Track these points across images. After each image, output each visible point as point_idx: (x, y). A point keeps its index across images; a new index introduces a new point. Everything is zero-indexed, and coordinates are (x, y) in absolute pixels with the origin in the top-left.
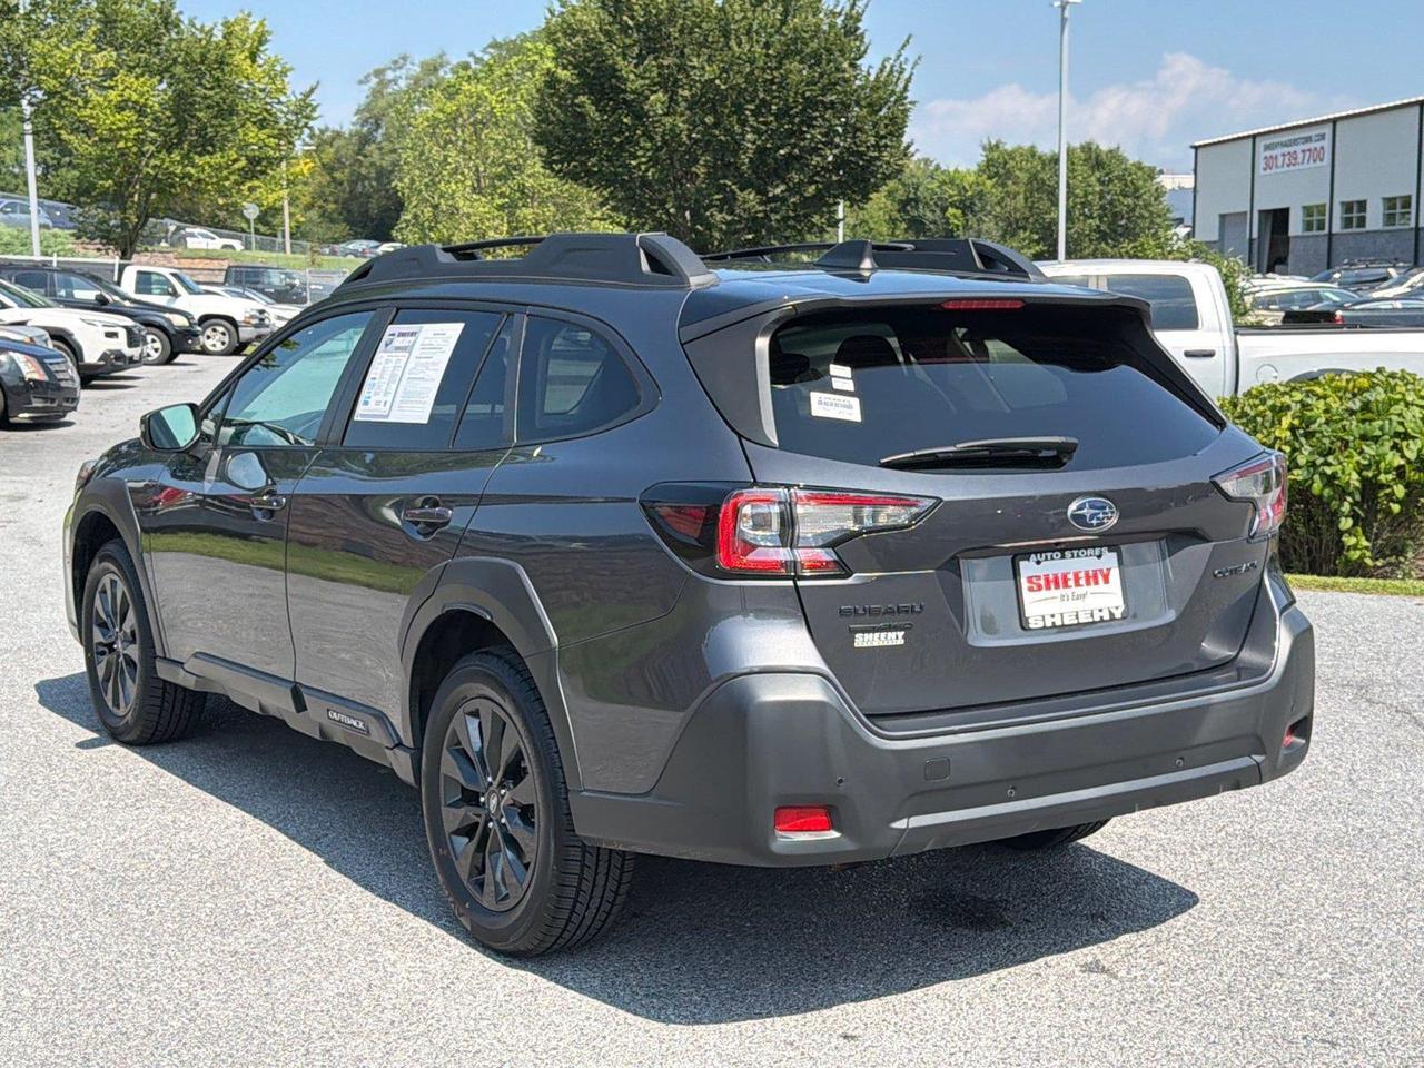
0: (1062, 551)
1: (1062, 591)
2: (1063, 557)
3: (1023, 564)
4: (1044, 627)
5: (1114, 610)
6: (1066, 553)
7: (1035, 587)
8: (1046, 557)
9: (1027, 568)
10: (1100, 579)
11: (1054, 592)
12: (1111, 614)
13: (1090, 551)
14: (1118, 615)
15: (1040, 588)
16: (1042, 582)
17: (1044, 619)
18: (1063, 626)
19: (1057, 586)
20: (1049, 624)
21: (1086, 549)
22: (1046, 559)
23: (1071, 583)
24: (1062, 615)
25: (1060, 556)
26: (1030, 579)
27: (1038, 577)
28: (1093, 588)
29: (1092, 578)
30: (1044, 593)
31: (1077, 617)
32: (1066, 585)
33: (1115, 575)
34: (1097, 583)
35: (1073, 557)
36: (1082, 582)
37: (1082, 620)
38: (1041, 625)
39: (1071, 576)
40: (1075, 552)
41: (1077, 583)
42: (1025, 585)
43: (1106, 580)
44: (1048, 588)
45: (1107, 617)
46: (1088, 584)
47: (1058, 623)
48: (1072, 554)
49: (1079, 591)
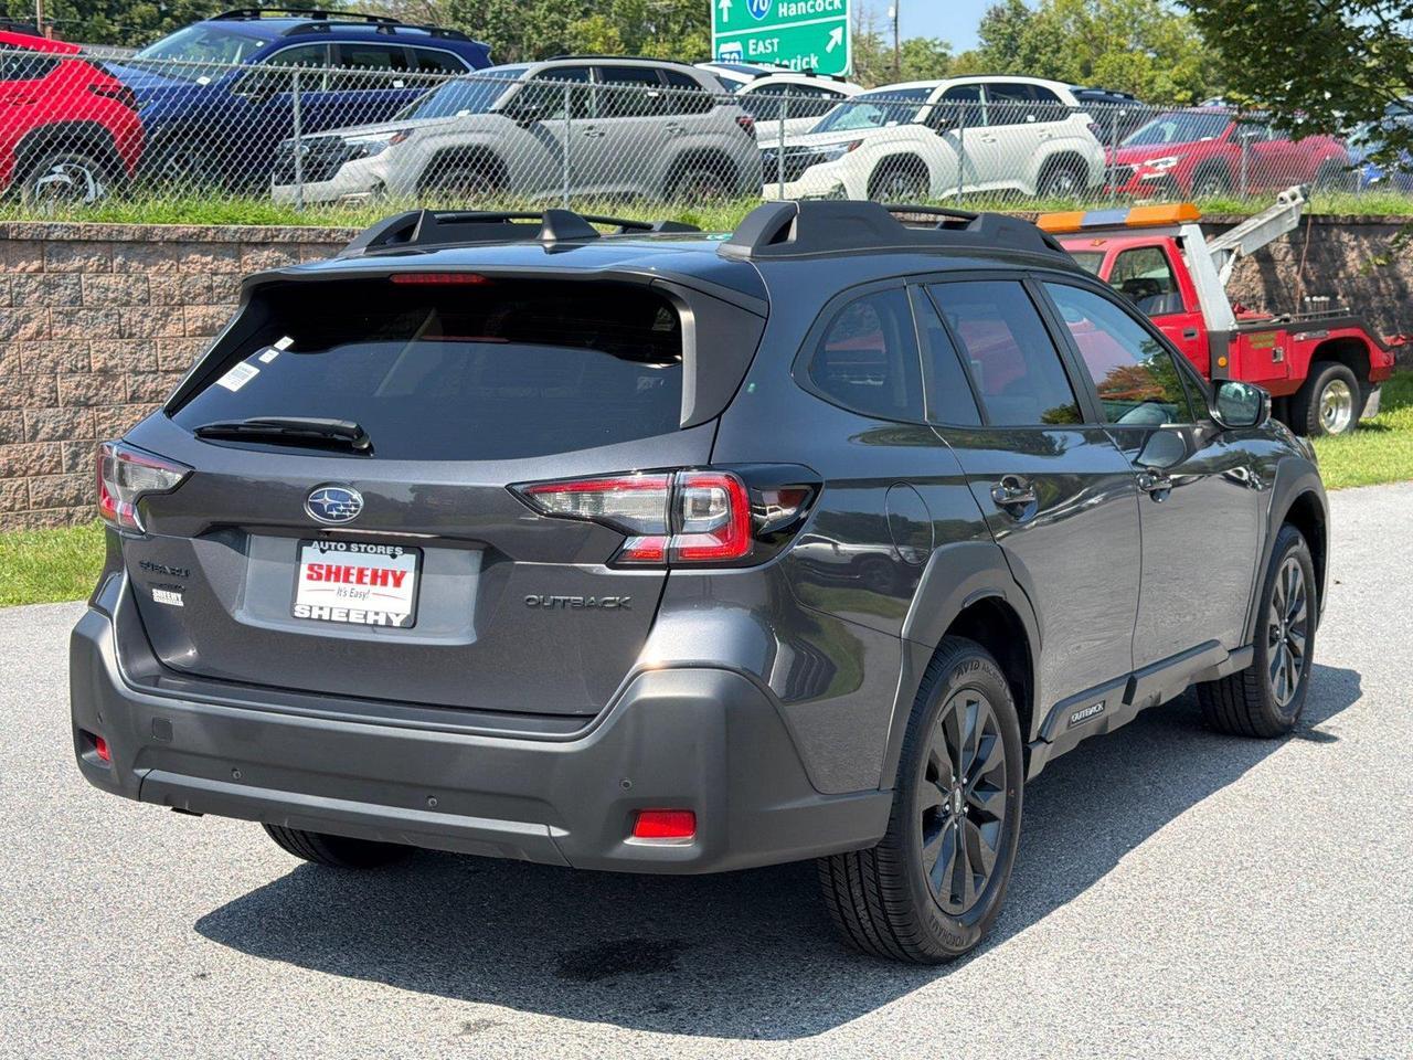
0: (349, 543)
1: (341, 585)
2: (348, 549)
3: (306, 549)
4: (309, 619)
5: (393, 617)
6: (352, 546)
7: (315, 576)
8: (330, 546)
9: (311, 554)
10: (391, 579)
11: (332, 585)
12: (388, 618)
13: (381, 548)
14: (397, 622)
15: (319, 577)
16: (323, 572)
17: (311, 611)
18: (330, 621)
19: (337, 580)
20: (315, 616)
21: (376, 545)
22: (330, 548)
23: (353, 578)
24: (331, 610)
25: (345, 547)
26: (311, 567)
27: (321, 567)
28: (378, 588)
29: (379, 578)
30: (323, 584)
31: (348, 615)
32: (346, 580)
33: (409, 581)
34: (384, 583)
35: (359, 551)
36: (367, 580)
37: (353, 619)
38: (307, 615)
39: (354, 572)
40: (363, 546)
41: (360, 580)
42: (304, 571)
43: (398, 583)
44: (328, 579)
45: (382, 622)
46: (374, 582)
47: (326, 617)
48: (360, 548)
49: (359, 588)
